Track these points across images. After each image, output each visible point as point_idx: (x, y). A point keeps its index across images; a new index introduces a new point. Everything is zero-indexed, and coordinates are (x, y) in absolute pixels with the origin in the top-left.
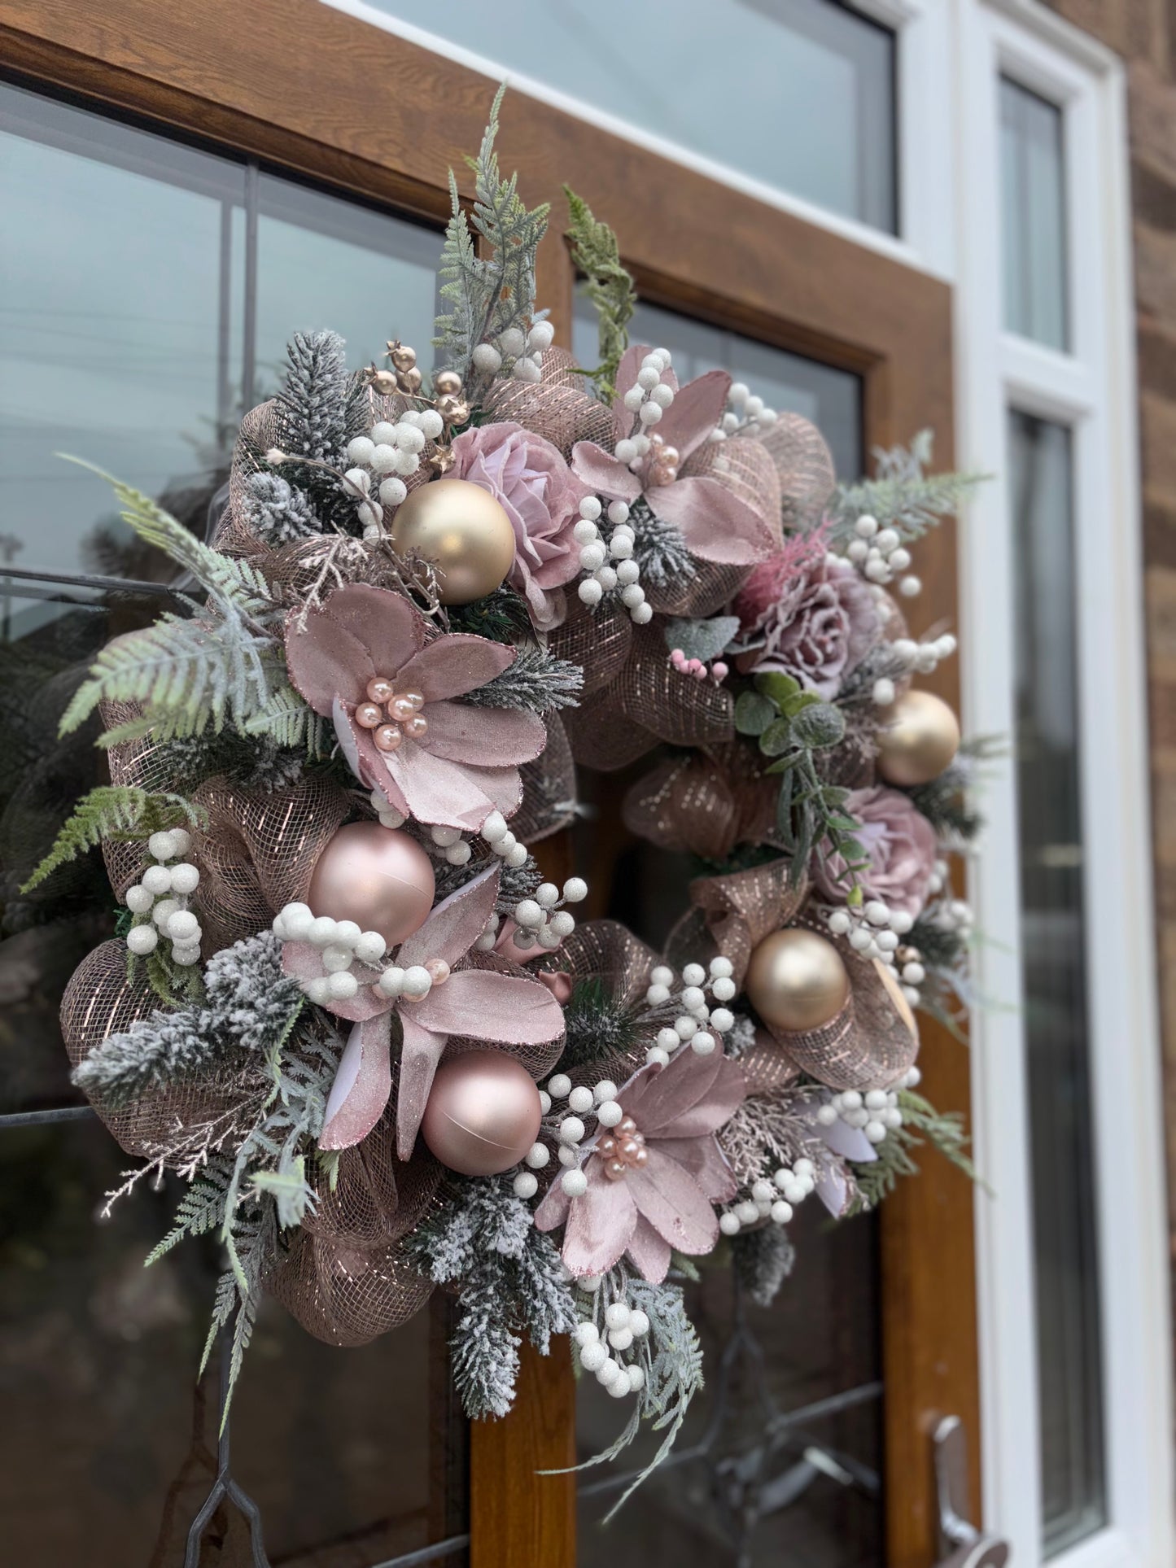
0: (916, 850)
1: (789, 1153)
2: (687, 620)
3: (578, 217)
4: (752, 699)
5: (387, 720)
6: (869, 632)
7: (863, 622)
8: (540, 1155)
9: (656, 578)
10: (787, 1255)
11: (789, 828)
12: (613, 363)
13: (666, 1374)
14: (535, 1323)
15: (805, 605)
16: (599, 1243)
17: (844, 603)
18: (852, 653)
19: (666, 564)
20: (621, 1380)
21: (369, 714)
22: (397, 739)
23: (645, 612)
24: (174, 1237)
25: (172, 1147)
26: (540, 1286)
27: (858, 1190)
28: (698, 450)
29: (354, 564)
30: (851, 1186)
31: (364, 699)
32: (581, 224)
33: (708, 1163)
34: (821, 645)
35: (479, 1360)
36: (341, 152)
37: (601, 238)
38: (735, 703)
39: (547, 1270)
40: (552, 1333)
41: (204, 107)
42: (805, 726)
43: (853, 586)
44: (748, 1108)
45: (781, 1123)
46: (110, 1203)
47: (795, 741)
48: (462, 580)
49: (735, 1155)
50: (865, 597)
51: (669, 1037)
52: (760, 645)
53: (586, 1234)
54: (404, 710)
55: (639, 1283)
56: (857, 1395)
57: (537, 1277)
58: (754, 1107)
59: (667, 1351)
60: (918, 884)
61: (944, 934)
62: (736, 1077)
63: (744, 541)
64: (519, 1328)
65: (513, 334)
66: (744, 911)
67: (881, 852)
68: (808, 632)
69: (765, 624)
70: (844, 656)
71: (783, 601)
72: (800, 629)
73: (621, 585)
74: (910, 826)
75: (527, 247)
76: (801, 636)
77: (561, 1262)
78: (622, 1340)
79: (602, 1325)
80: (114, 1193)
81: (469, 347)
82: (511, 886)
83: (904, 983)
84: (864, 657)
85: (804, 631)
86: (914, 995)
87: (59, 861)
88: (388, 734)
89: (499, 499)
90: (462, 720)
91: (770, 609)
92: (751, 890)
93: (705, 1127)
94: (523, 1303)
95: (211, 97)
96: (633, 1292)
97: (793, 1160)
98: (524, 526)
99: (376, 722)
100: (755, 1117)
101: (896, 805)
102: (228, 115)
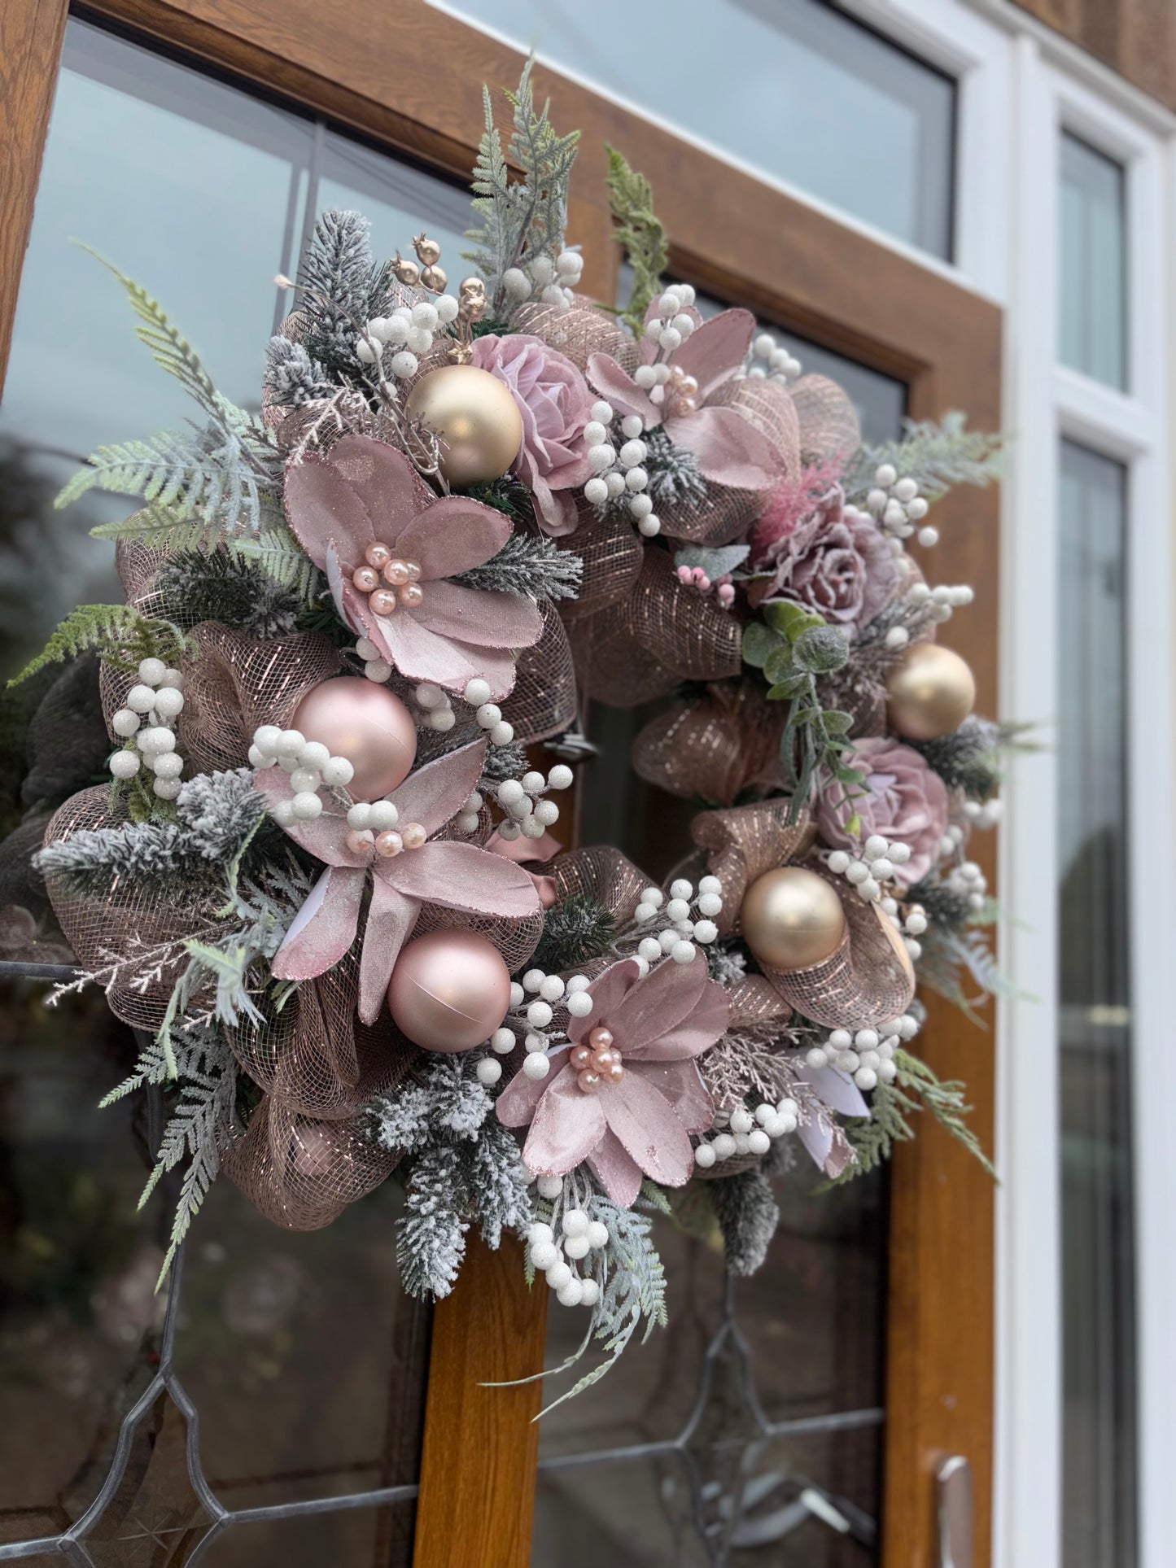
0: (926, 806)
1: (774, 1093)
2: (698, 545)
3: (616, 169)
4: (760, 632)
5: (383, 583)
6: (887, 583)
7: (879, 571)
8: (506, 1040)
9: (667, 496)
10: (771, 1214)
11: (792, 762)
12: (642, 305)
13: (623, 1293)
14: (487, 1213)
15: (818, 542)
16: (562, 1149)
17: (861, 549)
18: (868, 603)
19: (678, 483)
20: (574, 1290)
21: (365, 577)
22: (391, 604)
23: (652, 524)
24: (131, 1084)
25: (128, 958)
26: (495, 1177)
27: (846, 1141)
28: (720, 388)
29: (356, 413)
30: (839, 1136)
31: (363, 563)
32: (618, 174)
33: (687, 1092)
34: (835, 585)
35: (423, 1239)
36: (404, 117)
37: (636, 187)
38: (743, 633)
39: (504, 1163)
40: (503, 1226)
41: (278, 63)
42: (808, 648)
43: (871, 533)
44: (734, 1043)
45: (768, 1063)
46: (58, 994)
47: (798, 663)
48: (467, 459)
49: (715, 1082)
50: (883, 547)
51: (651, 947)
52: (769, 574)
53: (551, 1139)
54: (400, 574)
55: (603, 1200)
56: (854, 1417)
57: (492, 1168)
58: (741, 1044)
59: (626, 1269)
60: (927, 842)
61: (955, 900)
62: (721, 1002)
63: (757, 469)
64: (470, 1216)
65: (542, 262)
66: (741, 840)
67: (889, 802)
68: (821, 568)
69: (776, 556)
70: (859, 604)
71: (795, 533)
72: (813, 564)
73: (628, 492)
74: (922, 781)
75: (559, 174)
76: (813, 572)
77: (520, 1159)
78: (579, 1248)
79: (559, 1231)
80: (63, 986)
81: (499, 269)
82: (497, 768)
83: (906, 935)
84: (882, 609)
85: (816, 567)
86: (916, 947)
87: (48, 660)
88: (383, 598)
89: (512, 393)
90: (460, 601)
91: (782, 540)
92: (749, 822)
93: (685, 1051)
94: (474, 1192)
95: (285, 55)
96: (596, 1208)
97: (778, 1100)
98: (535, 422)
99: (372, 586)
100: (741, 1053)
101: (908, 760)
102: (301, 74)
